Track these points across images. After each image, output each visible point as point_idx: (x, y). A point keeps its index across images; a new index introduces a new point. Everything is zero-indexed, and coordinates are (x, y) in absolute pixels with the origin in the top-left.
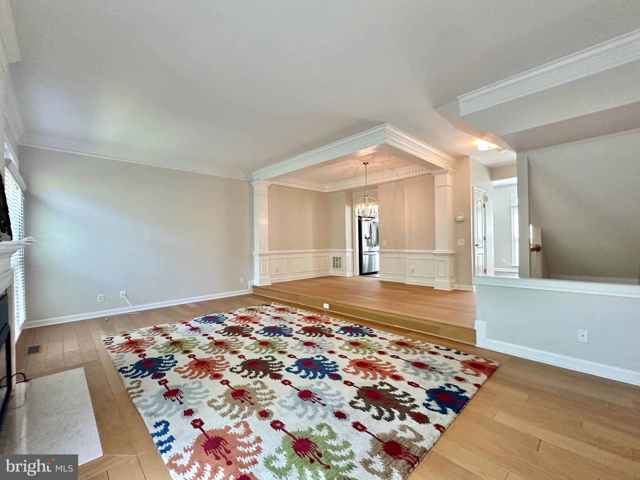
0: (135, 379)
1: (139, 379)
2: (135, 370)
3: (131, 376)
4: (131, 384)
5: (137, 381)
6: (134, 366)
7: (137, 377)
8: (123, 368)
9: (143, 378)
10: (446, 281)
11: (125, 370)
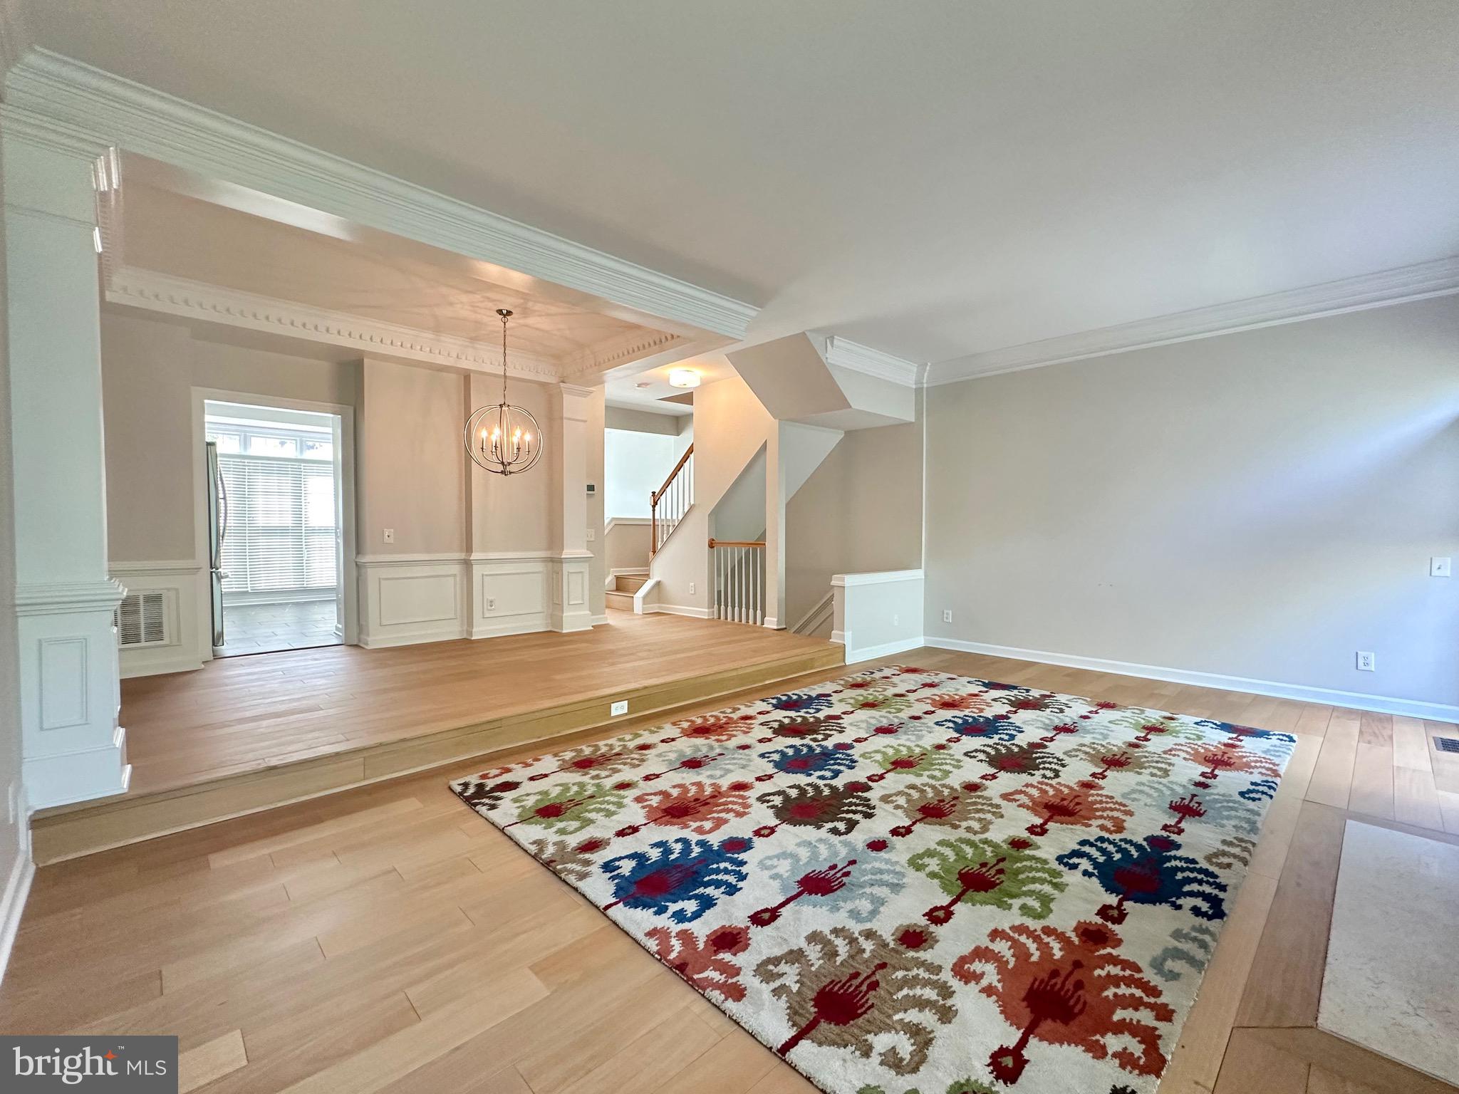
0: (1211, 868)
1: (1204, 864)
2: (1187, 888)
3: (1211, 880)
4: (1229, 866)
5: (1212, 863)
6: (1174, 899)
7: (1201, 871)
8: (1204, 915)
9: (1193, 859)
10: (582, 613)
11: (1205, 906)
